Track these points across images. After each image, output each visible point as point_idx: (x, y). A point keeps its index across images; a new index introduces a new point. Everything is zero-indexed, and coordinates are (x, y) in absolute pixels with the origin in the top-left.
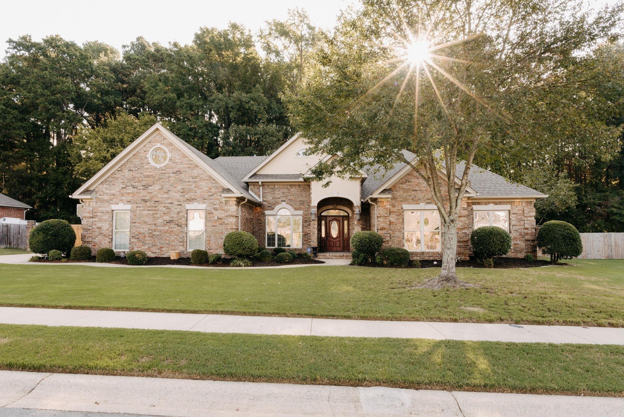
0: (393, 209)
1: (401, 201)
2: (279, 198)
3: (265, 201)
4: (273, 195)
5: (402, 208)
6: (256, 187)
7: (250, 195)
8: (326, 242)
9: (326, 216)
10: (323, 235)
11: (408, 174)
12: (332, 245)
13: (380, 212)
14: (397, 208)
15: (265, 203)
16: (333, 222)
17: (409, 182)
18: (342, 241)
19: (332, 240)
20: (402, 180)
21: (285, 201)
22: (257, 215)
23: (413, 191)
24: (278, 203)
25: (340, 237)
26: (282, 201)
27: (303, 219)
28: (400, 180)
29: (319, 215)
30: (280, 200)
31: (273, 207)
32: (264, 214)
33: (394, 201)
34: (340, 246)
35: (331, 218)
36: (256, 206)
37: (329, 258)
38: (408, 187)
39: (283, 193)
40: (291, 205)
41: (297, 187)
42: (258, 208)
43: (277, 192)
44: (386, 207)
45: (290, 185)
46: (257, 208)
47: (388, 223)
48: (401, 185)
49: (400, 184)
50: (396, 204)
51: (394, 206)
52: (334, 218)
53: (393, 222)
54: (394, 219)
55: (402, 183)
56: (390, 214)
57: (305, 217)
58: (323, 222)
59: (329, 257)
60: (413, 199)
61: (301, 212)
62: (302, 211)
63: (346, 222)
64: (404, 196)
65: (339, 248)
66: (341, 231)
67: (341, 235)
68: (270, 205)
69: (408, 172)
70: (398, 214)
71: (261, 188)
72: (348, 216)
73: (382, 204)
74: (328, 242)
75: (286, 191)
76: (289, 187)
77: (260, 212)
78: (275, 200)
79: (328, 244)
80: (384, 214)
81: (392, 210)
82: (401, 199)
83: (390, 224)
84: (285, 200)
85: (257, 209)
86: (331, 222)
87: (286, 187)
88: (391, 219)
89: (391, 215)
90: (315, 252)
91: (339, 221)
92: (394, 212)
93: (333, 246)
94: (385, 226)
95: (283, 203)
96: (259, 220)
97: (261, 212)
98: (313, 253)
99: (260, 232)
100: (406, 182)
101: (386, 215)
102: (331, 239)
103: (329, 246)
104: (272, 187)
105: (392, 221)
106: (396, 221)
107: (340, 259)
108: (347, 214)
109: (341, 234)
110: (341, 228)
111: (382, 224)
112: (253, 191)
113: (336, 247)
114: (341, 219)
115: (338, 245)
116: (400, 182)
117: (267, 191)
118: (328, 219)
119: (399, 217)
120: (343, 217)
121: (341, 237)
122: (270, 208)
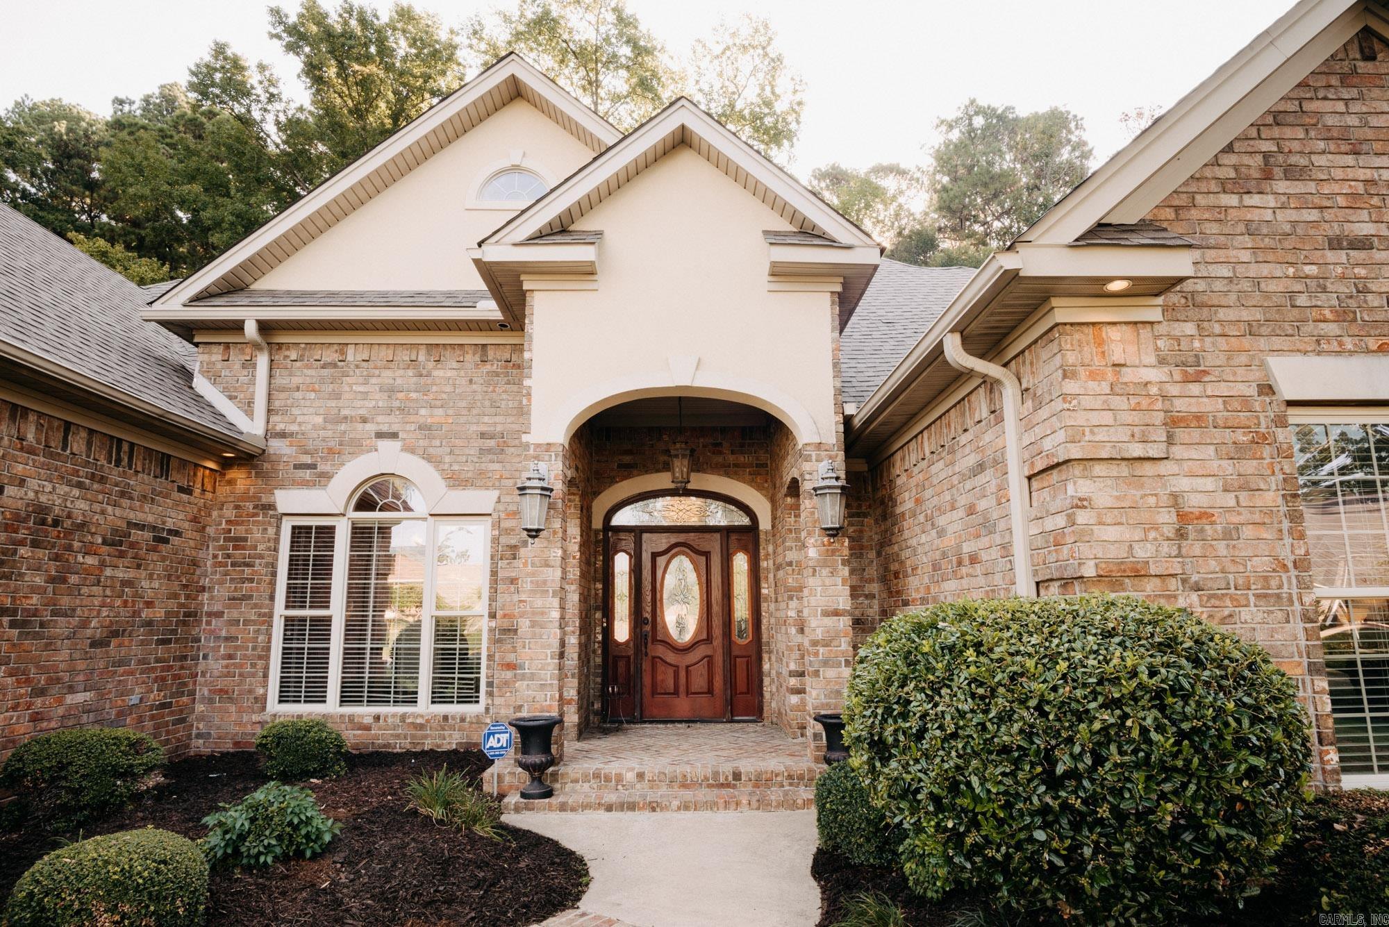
0: (1191, 399)
1: (1252, 330)
2: (364, 420)
3: (283, 435)
4: (333, 403)
5: (1267, 389)
6: (237, 358)
7: (198, 398)
8: (639, 670)
9: (638, 532)
10: (622, 631)
11: (1277, 118)
12: (670, 683)
13: (1080, 419)
14: (1224, 389)
15: (276, 446)
16: (675, 563)
17: (1291, 173)
18: (719, 660)
19: (671, 657)
20: (1231, 159)
21: (394, 435)
22: (229, 513)
23: (1335, 243)
24: (358, 447)
25: (709, 640)
26: (380, 435)
27: (495, 540)
28: (1215, 162)
29: (597, 523)
30: (371, 428)
31: (322, 467)
32: (272, 507)
33: (1190, 328)
34: (710, 691)
35: (663, 542)
36: (226, 464)
37: (632, 807)
38: (1293, 215)
39: (391, 391)
40: (429, 458)
41: (471, 358)
42: (239, 476)
43: (353, 384)
44: (1128, 375)
45: (429, 346)
46: (233, 474)
47: (1167, 518)
48: (1232, 200)
49: (1225, 186)
50: (1213, 353)
51: (1193, 370)
52: (681, 538)
53: (1205, 515)
54: (1209, 484)
55: (1239, 185)
56: (1170, 441)
57: (506, 524)
58: (622, 563)
59: (639, 792)
60: (1344, 315)
61: (484, 499)
62: (495, 494)
63: (740, 562)
64: (1272, 286)
65: (703, 699)
66: (716, 608)
67: (717, 631)
68: (307, 459)
69: (1269, 100)
70: (1241, 437)
71: (262, 361)
72: (753, 528)
73: (1089, 351)
74: (646, 666)
75: (403, 378)
76: (422, 358)
77: (245, 497)
78: (343, 427)
79: (647, 680)
80: (1122, 434)
81: (1180, 405)
82: (1245, 315)
83: (1181, 534)
84: (395, 428)
85: (231, 482)
86: (661, 561)
87: (404, 356)
88: (1183, 484)
89: (1177, 451)
90: (536, 758)
91: (707, 555)
92: (1199, 418)
93: (676, 693)
94: (1141, 553)
95: (383, 444)
96: (239, 542)
97: (256, 497)
98: (525, 766)
99: (235, 614)
100: (1268, 176)
101: (1137, 450)
102: (660, 651)
103: (654, 692)
104: (330, 356)
105: (1195, 502)
106: (1230, 500)
107: (711, 806)
108: (746, 521)
109: (717, 622)
110: (716, 594)
111: (1111, 533)
112: (214, 378)
113: (688, 693)
114: (714, 545)
115: (699, 682)
116: (1223, 173)
117: (296, 380)
118: (652, 543)
119: (1249, 466)
120: (727, 531)
121: (718, 642)
122: (307, 474)
